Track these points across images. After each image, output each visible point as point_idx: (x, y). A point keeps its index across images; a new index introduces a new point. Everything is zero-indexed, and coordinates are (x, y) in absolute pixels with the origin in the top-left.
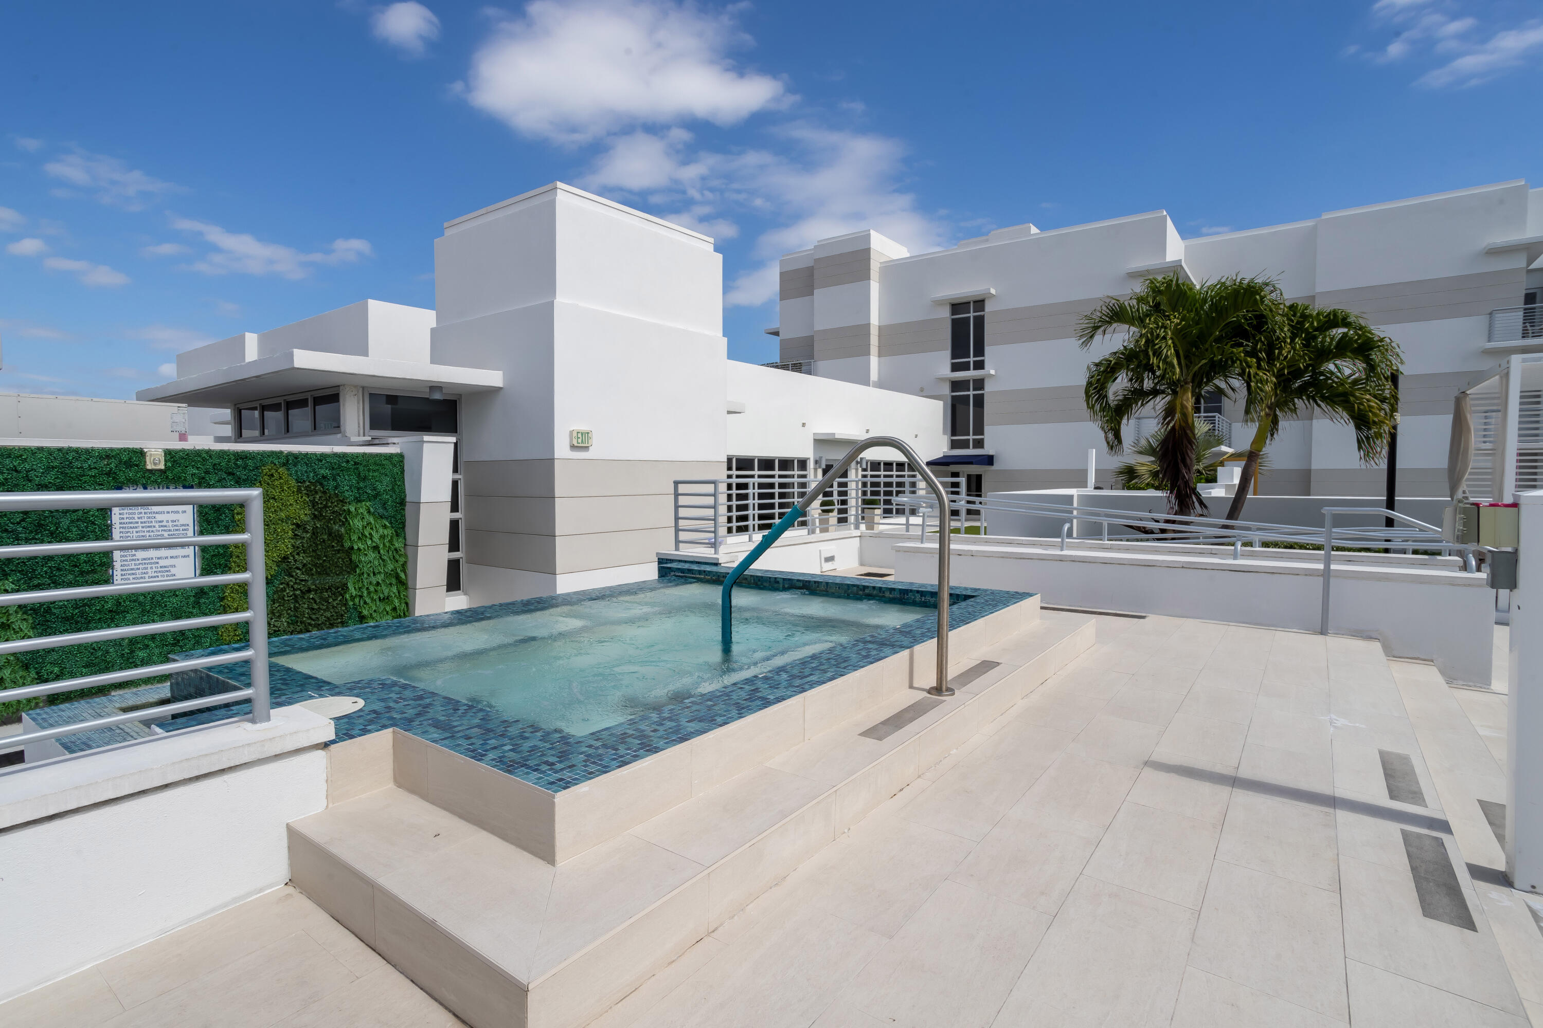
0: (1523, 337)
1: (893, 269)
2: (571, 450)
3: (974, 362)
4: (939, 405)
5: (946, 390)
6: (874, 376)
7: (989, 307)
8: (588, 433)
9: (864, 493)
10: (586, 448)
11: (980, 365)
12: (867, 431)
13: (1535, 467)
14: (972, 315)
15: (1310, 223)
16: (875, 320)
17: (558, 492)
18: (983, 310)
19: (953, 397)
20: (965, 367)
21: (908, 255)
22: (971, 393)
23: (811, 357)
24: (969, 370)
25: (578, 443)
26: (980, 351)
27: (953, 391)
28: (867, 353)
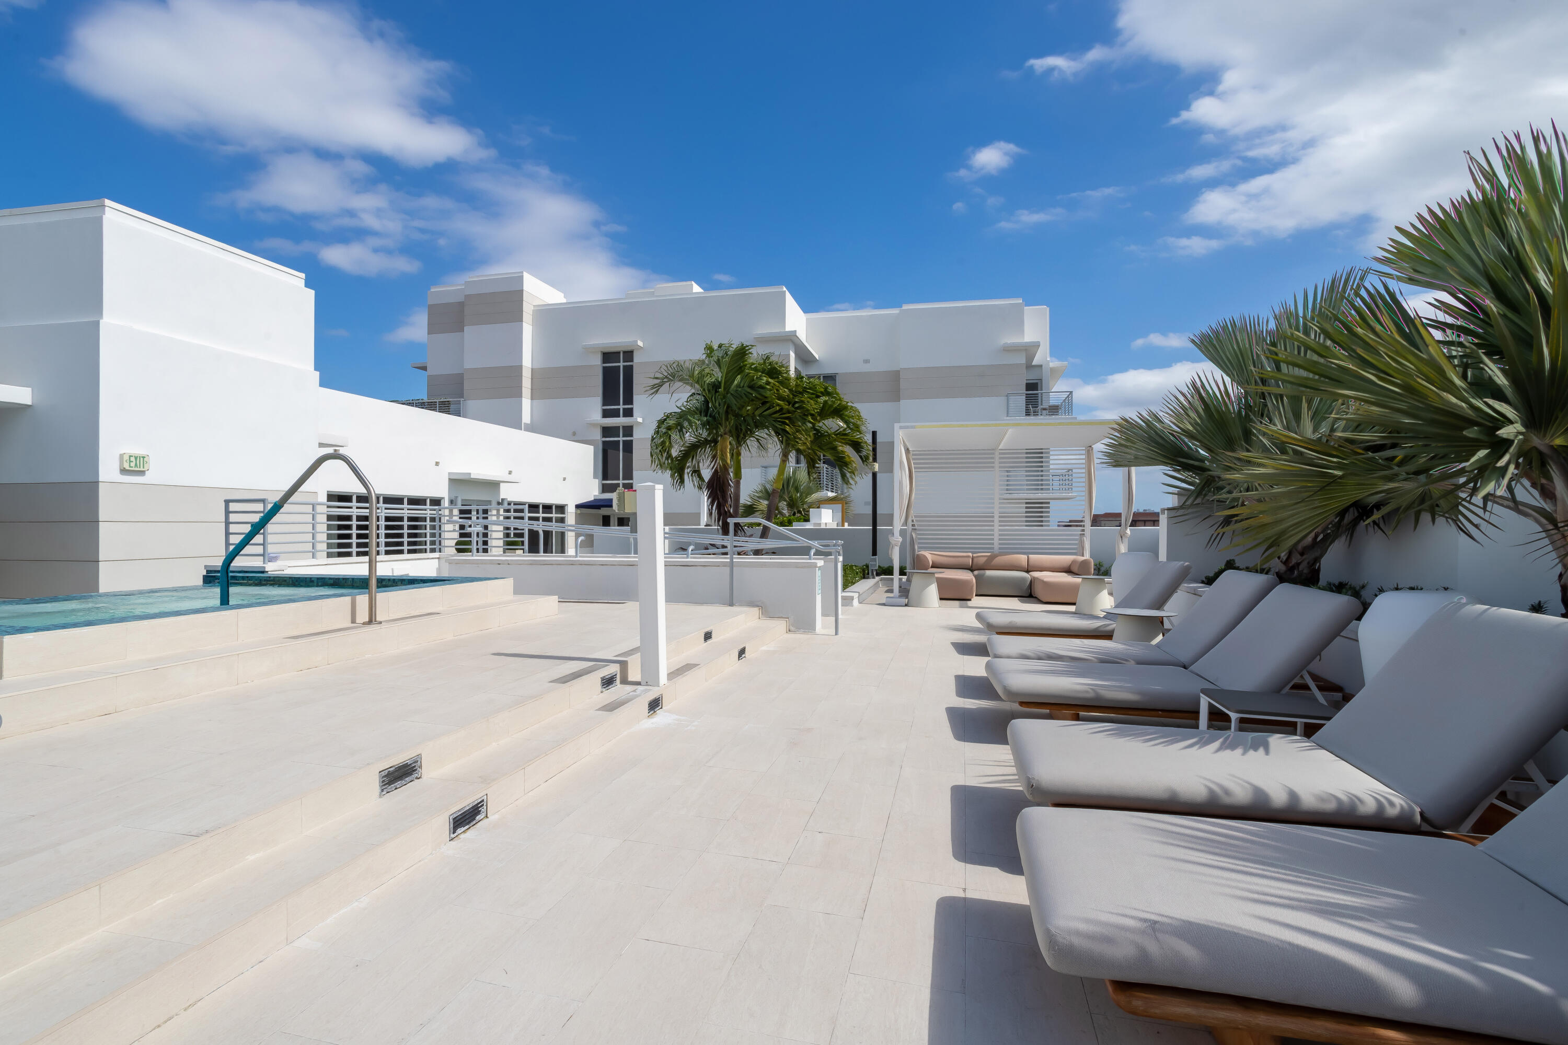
0: (1026, 415)
1: (547, 314)
2: (121, 473)
3: (624, 409)
4: (590, 449)
5: (597, 435)
6: (526, 418)
7: (637, 359)
8: (144, 457)
9: (508, 535)
10: (142, 473)
11: (629, 413)
12: (510, 473)
13: (1042, 512)
14: (621, 364)
15: (895, 311)
16: (527, 362)
17: (102, 517)
18: (632, 361)
19: (604, 442)
20: (615, 414)
21: (564, 301)
22: (621, 439)
23: (461, 395)
24: (619, 417)
25: (130, 467)
26: (629, 399)
27: (604, 436)
28: (520, 395)
